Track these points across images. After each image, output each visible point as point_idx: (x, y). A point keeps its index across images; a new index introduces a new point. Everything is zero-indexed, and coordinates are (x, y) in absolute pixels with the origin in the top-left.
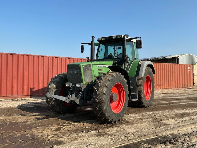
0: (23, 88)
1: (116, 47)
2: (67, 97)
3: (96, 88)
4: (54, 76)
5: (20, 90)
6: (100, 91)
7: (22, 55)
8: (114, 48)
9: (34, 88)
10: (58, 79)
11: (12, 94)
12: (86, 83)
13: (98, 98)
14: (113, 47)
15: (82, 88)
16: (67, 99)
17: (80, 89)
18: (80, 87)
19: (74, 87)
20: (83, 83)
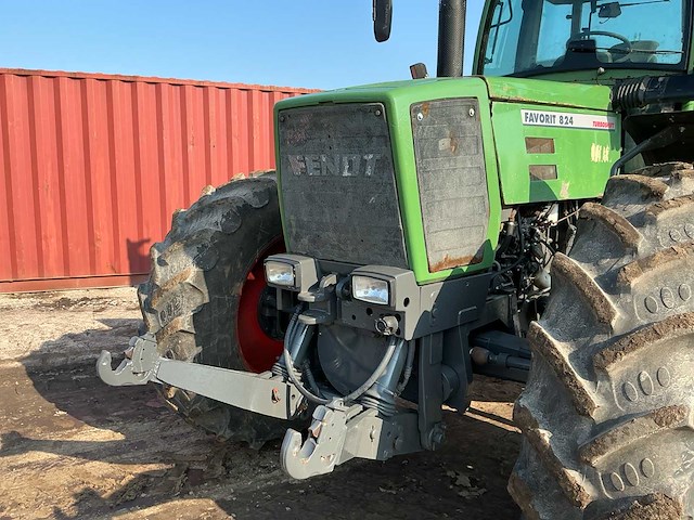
0: (92, 243)
1: (586, 7)
2: (278, 368)
3: (564, 350)
4: (194, 199)
5: (78, 253)
6: (624, 390)
7: (74, 78)
8: (575, 17)
9: (142, 242)
10: (218, 217)
11: (41, 271)
12: (439, 267)
13: (597, 461)
14: (568, 9)
15: (400, 316)
16: (282, 395)
17: (383, 328)
18: (388, 310)
19: (331, 293)
20: (409, 267)
